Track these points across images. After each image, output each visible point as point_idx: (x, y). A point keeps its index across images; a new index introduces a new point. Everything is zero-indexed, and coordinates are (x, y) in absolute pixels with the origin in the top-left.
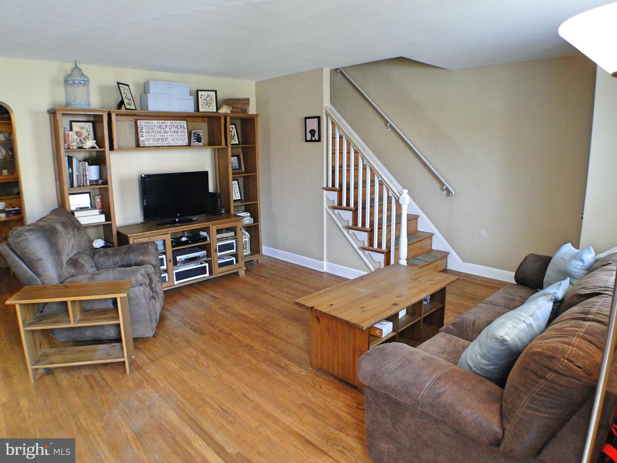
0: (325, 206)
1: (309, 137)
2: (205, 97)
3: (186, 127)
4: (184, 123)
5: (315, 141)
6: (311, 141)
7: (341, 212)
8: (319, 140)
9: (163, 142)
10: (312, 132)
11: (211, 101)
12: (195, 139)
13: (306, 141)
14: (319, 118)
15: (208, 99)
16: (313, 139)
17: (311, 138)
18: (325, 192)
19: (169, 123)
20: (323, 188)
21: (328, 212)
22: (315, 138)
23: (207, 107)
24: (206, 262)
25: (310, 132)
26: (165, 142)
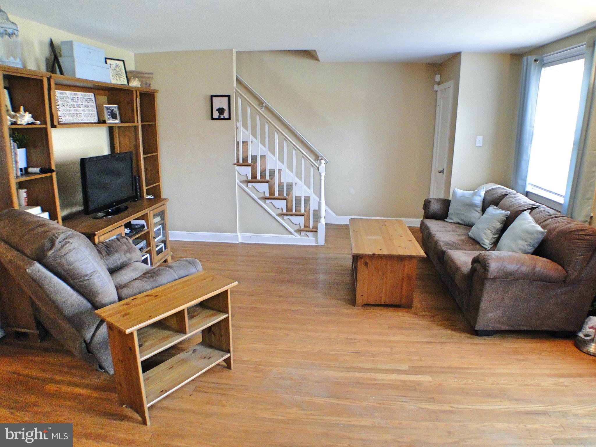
0: (237, 181)
1: (216, 115)
2: (114, 66)
3: (94, 100)
4: (91, 95)
5: (224, 119)
6: (219, 119)
7: (255, 185)
8: (229, 118)
9: (78, 118)
10: (221, 111)
11: (120, 72)
12: (109, 115)
13: (213, 119)
14: (229, 97)
15: (117, 69)
16: (222, 117)
17: (219, 116)
18: (237, 168)
19: (80, 94)
20: (235, 164)
21: (239, 186)
22: (224, 117)
23: (118, 78)
24: (147, 252)
25: (217, 110)
26: (79, 118)
